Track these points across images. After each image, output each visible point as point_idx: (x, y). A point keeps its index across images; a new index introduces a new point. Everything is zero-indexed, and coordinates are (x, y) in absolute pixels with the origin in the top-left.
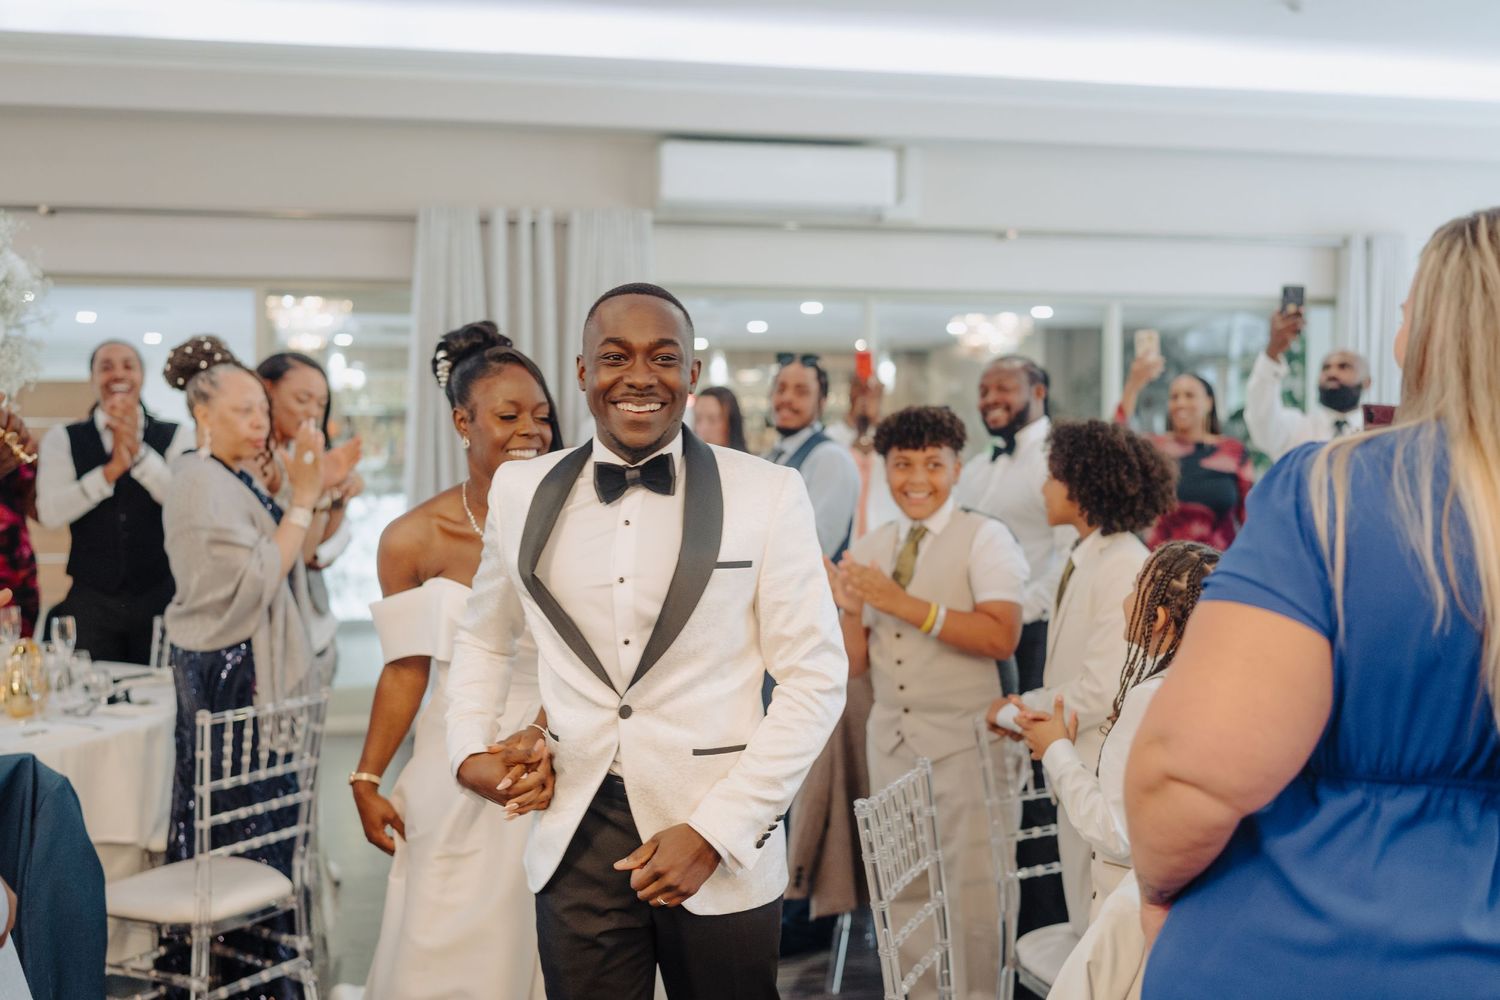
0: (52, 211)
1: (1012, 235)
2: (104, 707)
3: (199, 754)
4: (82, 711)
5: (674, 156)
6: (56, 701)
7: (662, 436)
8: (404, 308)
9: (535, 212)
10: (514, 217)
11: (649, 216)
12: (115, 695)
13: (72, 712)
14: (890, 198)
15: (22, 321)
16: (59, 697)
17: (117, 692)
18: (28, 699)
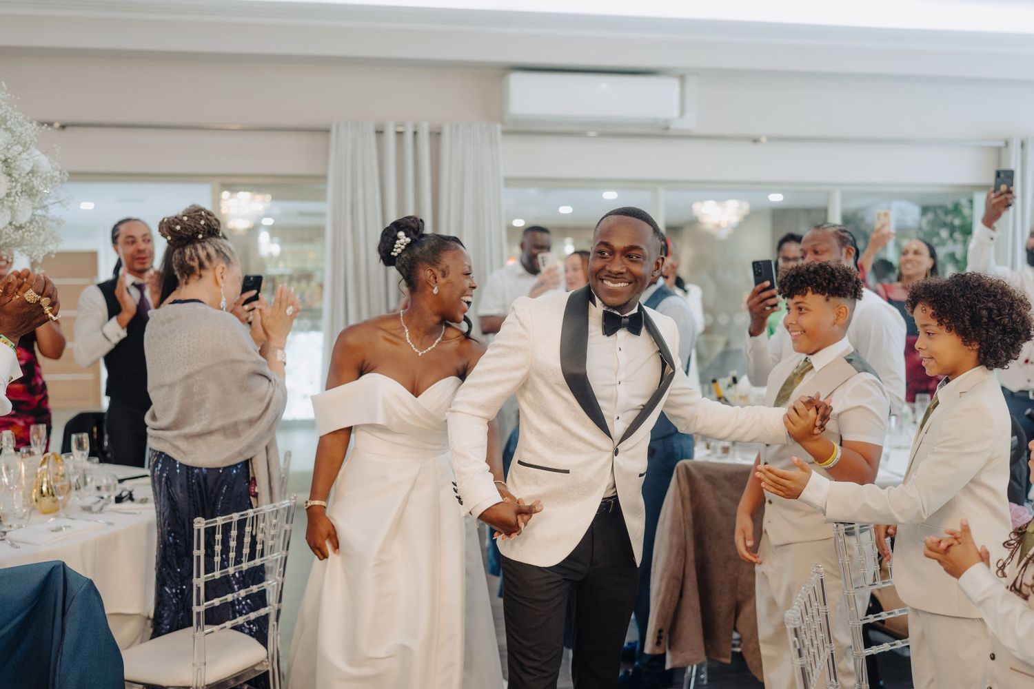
0: (63, 127)
1: (764, 140)
2: (113, 506)
3: (196, 553)
4: (96, 508)
5: (517, 81)
6: (75, 500)
7: (629, 301)
8: (320, 196)
9: (416, 126)
10: (400, 129)
11: (499, 127)
12: (121, 494)
13: (88, 509)
14: (674, 113)
15: (45, 203)
16: (78, 496)
17: (122, 492)
18: (54, 499)
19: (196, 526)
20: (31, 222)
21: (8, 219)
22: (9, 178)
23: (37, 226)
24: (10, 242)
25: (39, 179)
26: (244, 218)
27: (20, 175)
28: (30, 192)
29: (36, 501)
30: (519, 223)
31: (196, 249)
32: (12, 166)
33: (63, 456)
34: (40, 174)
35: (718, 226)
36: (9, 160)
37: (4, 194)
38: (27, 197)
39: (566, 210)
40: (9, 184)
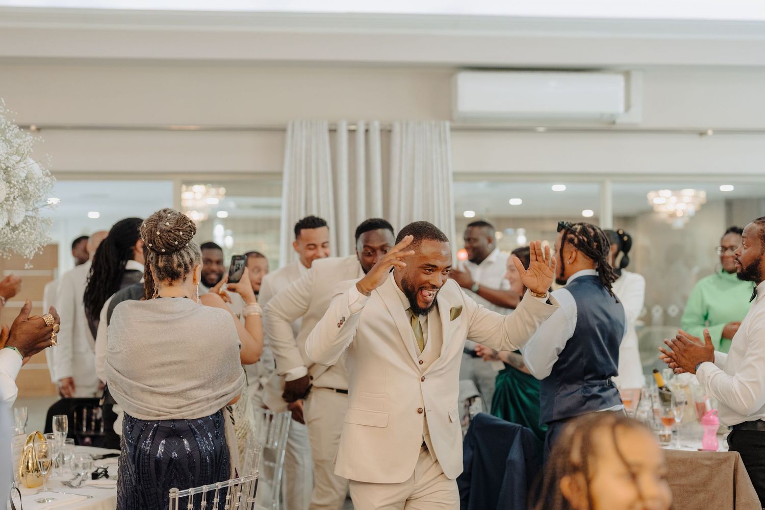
0: (39, 129)
1: (710, 132)
2: (90, 481)
4: (74, 483)
5: (466, 81)
6: (56, 476)
8: (274, 192)
9: (367, 124)
10: (353, 127)
11: (448, 124)
12: (97, 471)
13: (67, 484)
14: (621, 108)
15: (36, 205)
16: (57, 473)
17: (98, 469)
18: (38, 474)
19: (171, 496)
20: (24, 222)
21: (6, 220)
22: (8, 184)
23: (29, 226)
24: (7, 241)
25: (33, 185)
26: (199, 210)
27: (18, 182)
28: (25, 196)
29: (23, 475)
30: (470, 214)
31: (182, 256)
32: (11, 173)
33: (46, 435)
34: (34, 180)
35: (673, 215)
36: (9, 169)
37: (3, 198)
38: (22, 201)
39: (516, 202)
40: (8, 189)
